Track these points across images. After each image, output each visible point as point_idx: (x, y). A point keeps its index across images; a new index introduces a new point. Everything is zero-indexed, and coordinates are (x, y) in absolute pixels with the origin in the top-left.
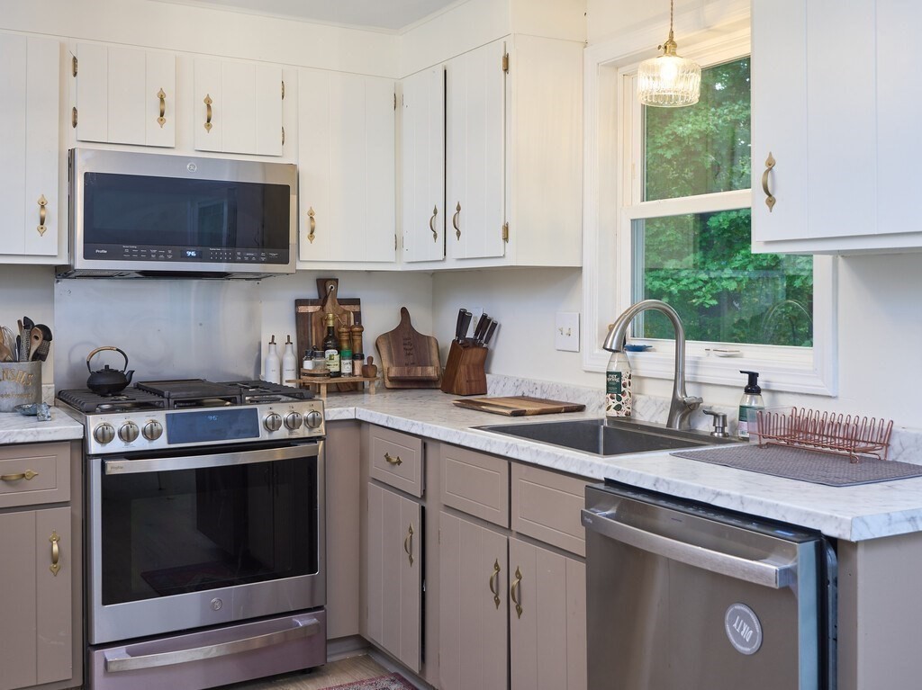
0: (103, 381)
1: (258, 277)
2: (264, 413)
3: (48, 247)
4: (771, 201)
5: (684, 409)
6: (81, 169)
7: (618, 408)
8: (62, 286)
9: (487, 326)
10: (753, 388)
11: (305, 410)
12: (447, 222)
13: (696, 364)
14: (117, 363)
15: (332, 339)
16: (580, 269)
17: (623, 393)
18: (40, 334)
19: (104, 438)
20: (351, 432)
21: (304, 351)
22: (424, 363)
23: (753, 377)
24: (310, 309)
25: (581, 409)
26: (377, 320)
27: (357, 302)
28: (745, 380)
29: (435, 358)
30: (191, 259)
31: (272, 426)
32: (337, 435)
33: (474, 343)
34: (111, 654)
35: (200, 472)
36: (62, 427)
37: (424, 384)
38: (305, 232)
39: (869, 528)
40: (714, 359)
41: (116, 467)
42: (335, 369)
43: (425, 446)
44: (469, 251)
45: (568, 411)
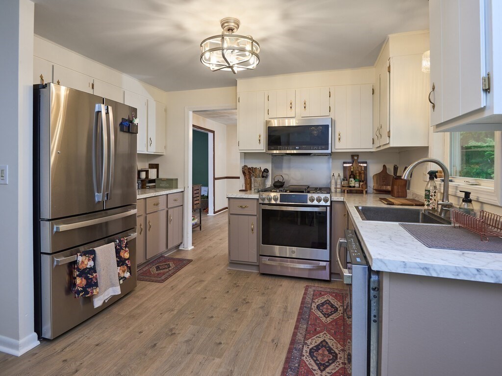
0: (278, 184)
2: (309, 195)
4: (434, 106)
7: (428, 205)
13: (457, 188)
15: (353, 175)
16: (428, 147)
17: (431, 199)
19: (263, 199)
22: (388, 185)
23: (467, 194)
24: (348, 165)
26: (374, 169)
27: (366, 163)
30: (297, 149)
31: (311, 201)
38: (337, 139)
39: (387, 266)
42: (352, 185)
45: (417, 205)
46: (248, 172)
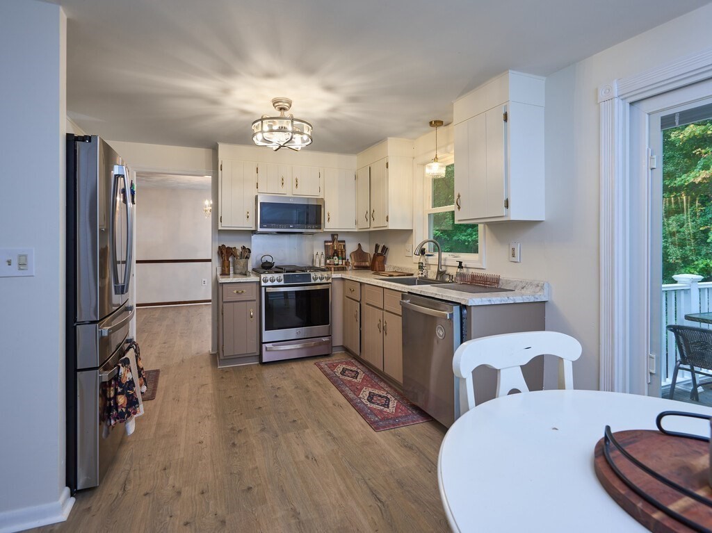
0: (267, 265)
1: (312, 234)
2: (313, 275)
3: (250, 225)
4: (459, 208)
5: (441, 274)
6: (260, 200)
7: (422, 274)
8: (254, 237)
9: (385, 249)
10: (460, 266)
11: (325, 274)
12: (370, 216)
13: (445, 260)
14: (270, 260)
15: (336, 253)
16: (412, 230)
17: (424, 269)
18: (248, 251)
19: (265, 281)
20: (341, 282)
21: (327, 257)
22: (365, 261)
23: (460, 263)
24: (329, 244)
25: (412, 275)
26: (351, 248)
27: (344, 242)
28: (458, 264)
29: (369, 259)
30: (291, 228)
31: (315, 279)
32: (336, 283)
33: (381, 255)
34: (267, 345)
35: (296, 292)
36: (254, 278)
37: (365, 268)
38: (326, 219)
39: (474, 302)
40: (451, 258)
41: (269, 290)
42: (337, 263)
43: (361, 285)
44: (377, 224)
45: (408, 275)
46: (225, 253)
